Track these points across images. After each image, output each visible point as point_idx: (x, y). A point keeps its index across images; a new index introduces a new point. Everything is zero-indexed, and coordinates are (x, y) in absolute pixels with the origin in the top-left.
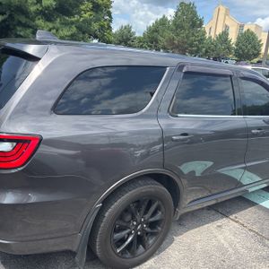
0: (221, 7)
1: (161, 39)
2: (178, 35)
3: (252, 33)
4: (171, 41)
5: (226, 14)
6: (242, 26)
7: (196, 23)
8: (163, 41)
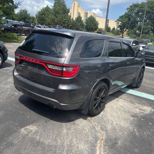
0: (76, 2)
1: (47, 19)
2: (57, 17)
3: (93, 18)
4: (53, 20)
5: (78, 7)
6: (87, 13)
7: (66, 11)
8: (48, 20)
